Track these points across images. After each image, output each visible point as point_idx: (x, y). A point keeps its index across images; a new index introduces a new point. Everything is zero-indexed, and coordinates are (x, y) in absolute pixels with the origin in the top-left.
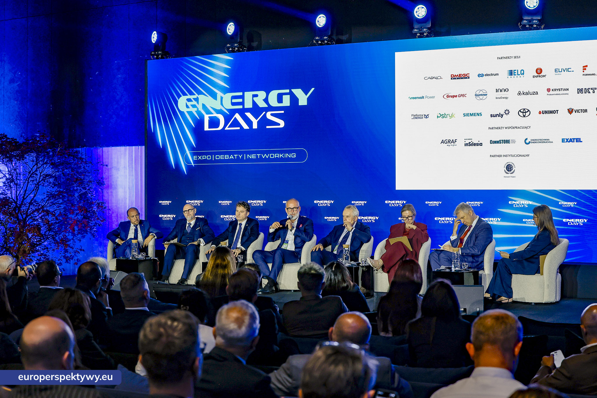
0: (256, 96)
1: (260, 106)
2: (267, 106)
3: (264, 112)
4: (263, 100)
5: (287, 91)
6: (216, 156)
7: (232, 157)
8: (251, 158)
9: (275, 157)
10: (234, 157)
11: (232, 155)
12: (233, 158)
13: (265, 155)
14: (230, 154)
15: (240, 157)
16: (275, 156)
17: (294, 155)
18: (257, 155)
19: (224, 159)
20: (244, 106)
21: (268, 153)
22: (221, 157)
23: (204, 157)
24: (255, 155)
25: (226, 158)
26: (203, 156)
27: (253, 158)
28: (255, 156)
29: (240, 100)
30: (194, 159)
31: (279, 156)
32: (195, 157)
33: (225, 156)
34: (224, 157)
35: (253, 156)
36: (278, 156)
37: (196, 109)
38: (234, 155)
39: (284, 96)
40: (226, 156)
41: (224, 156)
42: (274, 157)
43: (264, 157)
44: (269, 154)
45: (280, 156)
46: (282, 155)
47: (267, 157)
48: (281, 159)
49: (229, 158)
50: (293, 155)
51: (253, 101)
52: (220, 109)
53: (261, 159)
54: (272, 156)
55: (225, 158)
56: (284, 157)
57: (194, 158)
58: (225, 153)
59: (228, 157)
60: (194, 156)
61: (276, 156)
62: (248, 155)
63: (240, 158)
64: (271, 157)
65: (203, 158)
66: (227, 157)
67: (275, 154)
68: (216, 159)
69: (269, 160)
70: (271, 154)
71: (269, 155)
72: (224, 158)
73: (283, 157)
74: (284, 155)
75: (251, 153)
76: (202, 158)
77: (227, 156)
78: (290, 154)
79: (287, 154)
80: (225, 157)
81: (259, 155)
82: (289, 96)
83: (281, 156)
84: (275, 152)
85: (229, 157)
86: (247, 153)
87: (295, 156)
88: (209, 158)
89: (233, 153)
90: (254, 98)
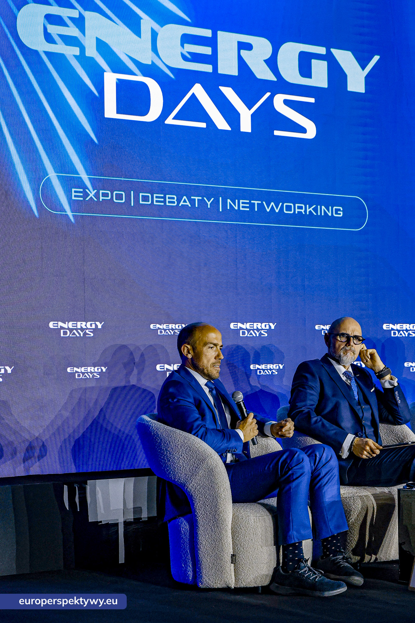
0: (248, 47)
1: (259, 76)
2: (275, 79)
3: (268, 94)
4: (265, 61)
5: (322, 50)
6: (141, 194)
7: (185, 201)
8: (236, 208)
9: (296, 213)
10: (192, 202)
11: (185, 197)
12: (188, 203)
13: (272, 203)
14: (179, 193)
15: (209, 203)
16: (298, 208)
17: (339, 210)
18: (252, 202)
19: (163, 204)
20: (215, 68)
21: (279, 199)
22: (155, 199)
23: (104, 195)
24: (248, 201)
25: (169, 202)
26: (101, 192)
27: (241, 209)
28: (248, 205)
29: (207, 51)
30: (73, 198)
31: (305, 211)
32: (75, 192)
33: (167, 196)
34: (163, 200)
35: (242, 205)
36: (303, 211)
37: (76, 51)
38: (192, 197)
39: (314, 62)
40: (169, 198)
41: (164, 198)
42: (292, 212)
43: (268, 210)
44: (281, 204)
45: (308, 210)
46: (311, 209)
47: (277, 211)
48: (310, 219)
49: (178, 203)
50: (336, 209)
51: (240, 59)
52: (150, 63)
53: (262, 214)
54: (289, 208)
55: (167, 204)
56: (317, 212)
57: (73, 194)
58: (164, 190)
59: (175, 200)
60: (73, 190)
61: (297, 210)
62: (229, 201)
63: (209, 207)
64: (286, 210)
65: (101, 198)
66: (171, 200)
67: (297, 205)
68: (141, 202)
69: (280, 217)
70: (285, 204)
71: (282, 206)
72: (165, 202)
73: (315, 214)
74: (316, 210)
75: (236, 196)
76: (98, 198)
77: (174, 198)
78: (330, 207)
79: (323, 207)
80: (167, 200)
81: (256, 202)
82: (325, 63)
83: (310, 211)
84: (296, 199)
85: (179, 201)
86: (226, 194)
87: (341, 213)
88: (119, 197)
89: (189, 192)
90: (243, 53)
